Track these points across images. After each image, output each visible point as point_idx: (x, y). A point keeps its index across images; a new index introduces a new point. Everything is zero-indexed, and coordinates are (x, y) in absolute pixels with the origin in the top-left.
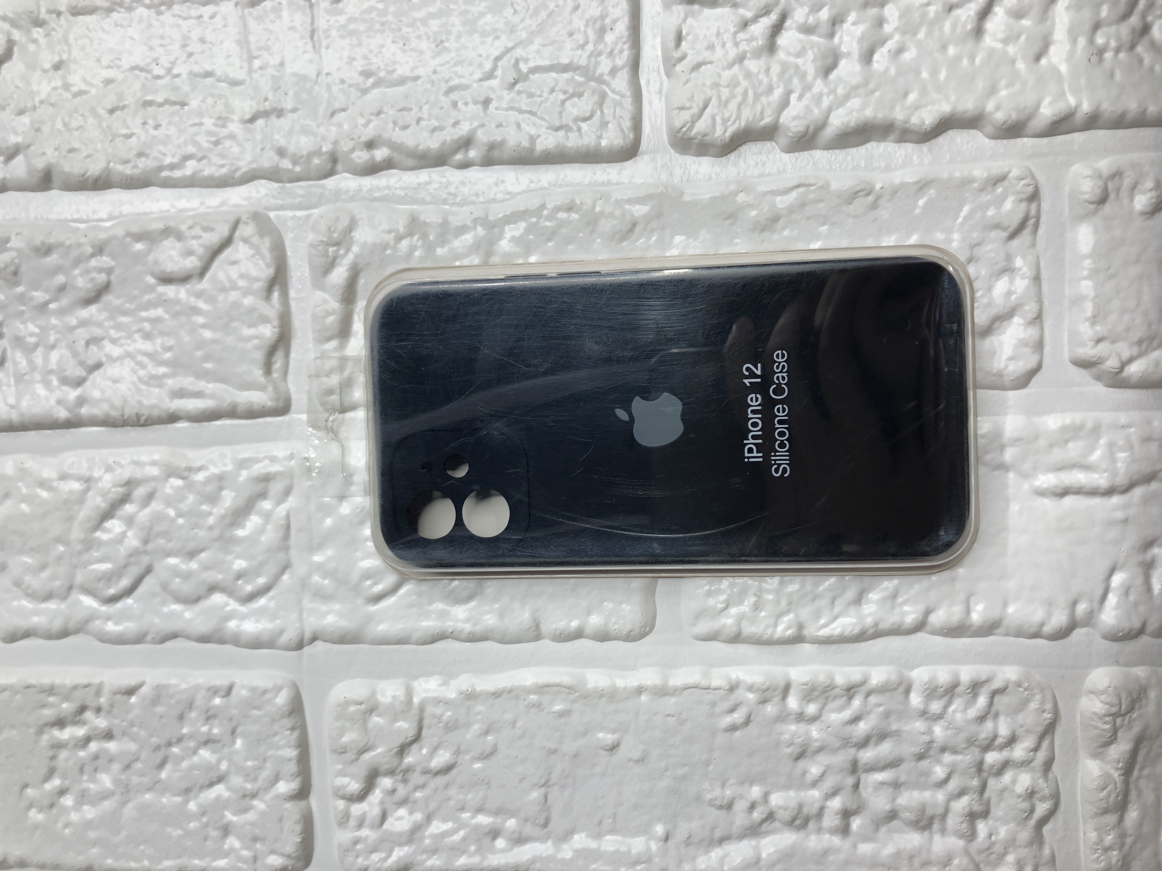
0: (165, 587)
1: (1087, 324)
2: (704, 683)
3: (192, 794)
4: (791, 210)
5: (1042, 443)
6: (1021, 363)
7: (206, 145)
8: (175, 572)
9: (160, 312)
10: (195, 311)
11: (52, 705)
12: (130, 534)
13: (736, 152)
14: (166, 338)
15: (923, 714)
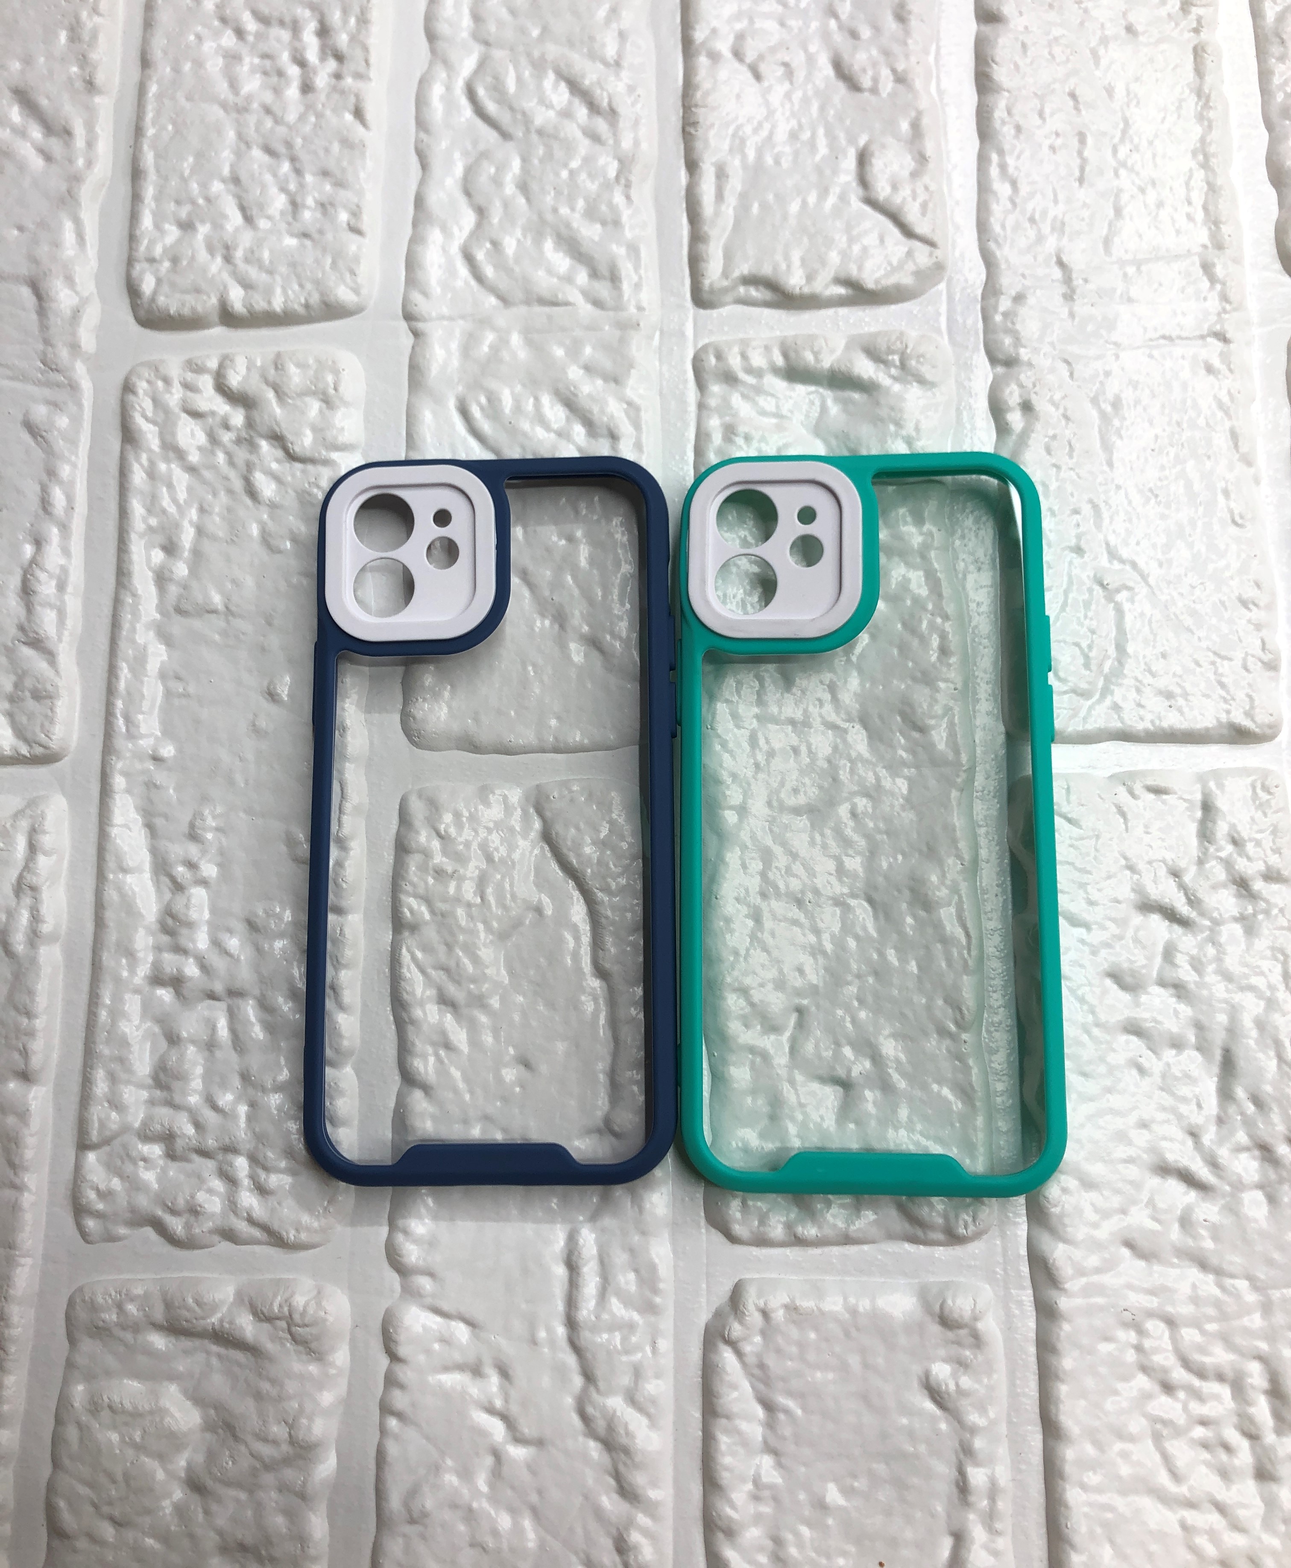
0: (484, 155)
1: (786, 1300)
3: (232, 187)
4: (938, 926)
5: (636, 1239)
7: (1030, 206)
8: (501, 168)
9: (823, 150)
10: (824, 192)
11: (345, 22)
12: (551, 114)
14: (790, 158)
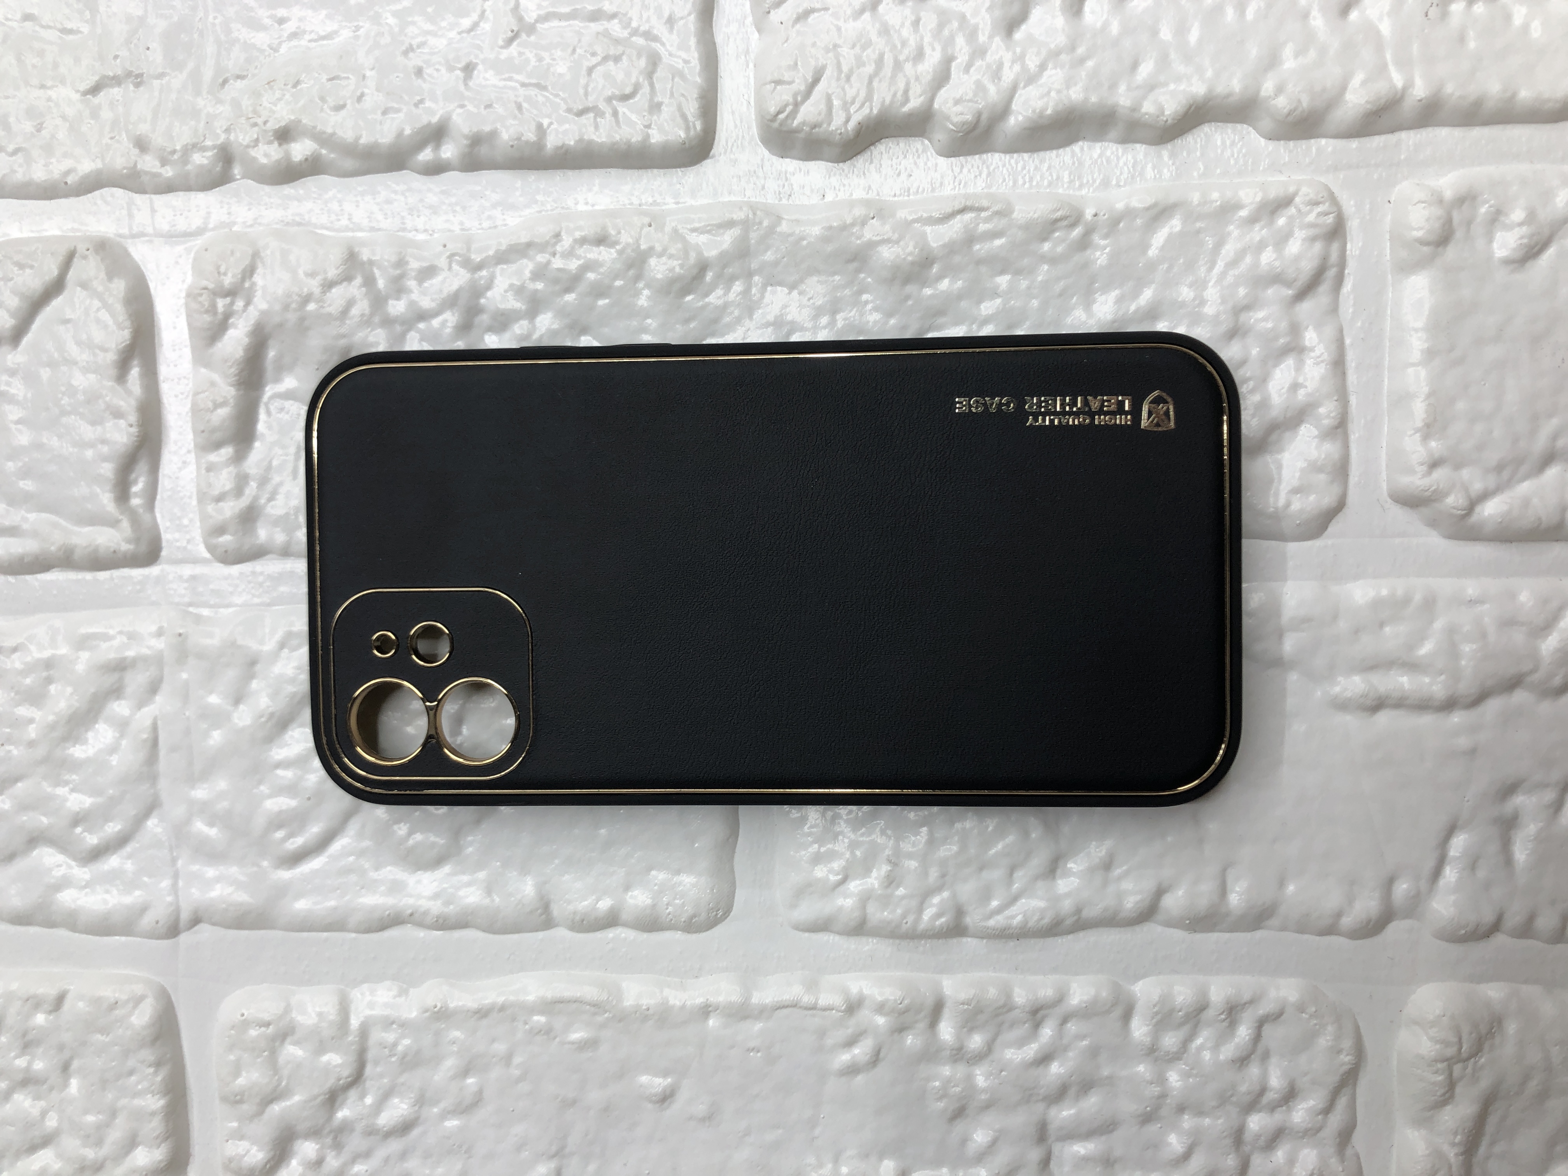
1: (1417, 437)
2: (807, 999)
4: (951, 249)
5: (1343, 625)
6: (1312, 498)
13: (867, 155)
15: (1152, 1051)
